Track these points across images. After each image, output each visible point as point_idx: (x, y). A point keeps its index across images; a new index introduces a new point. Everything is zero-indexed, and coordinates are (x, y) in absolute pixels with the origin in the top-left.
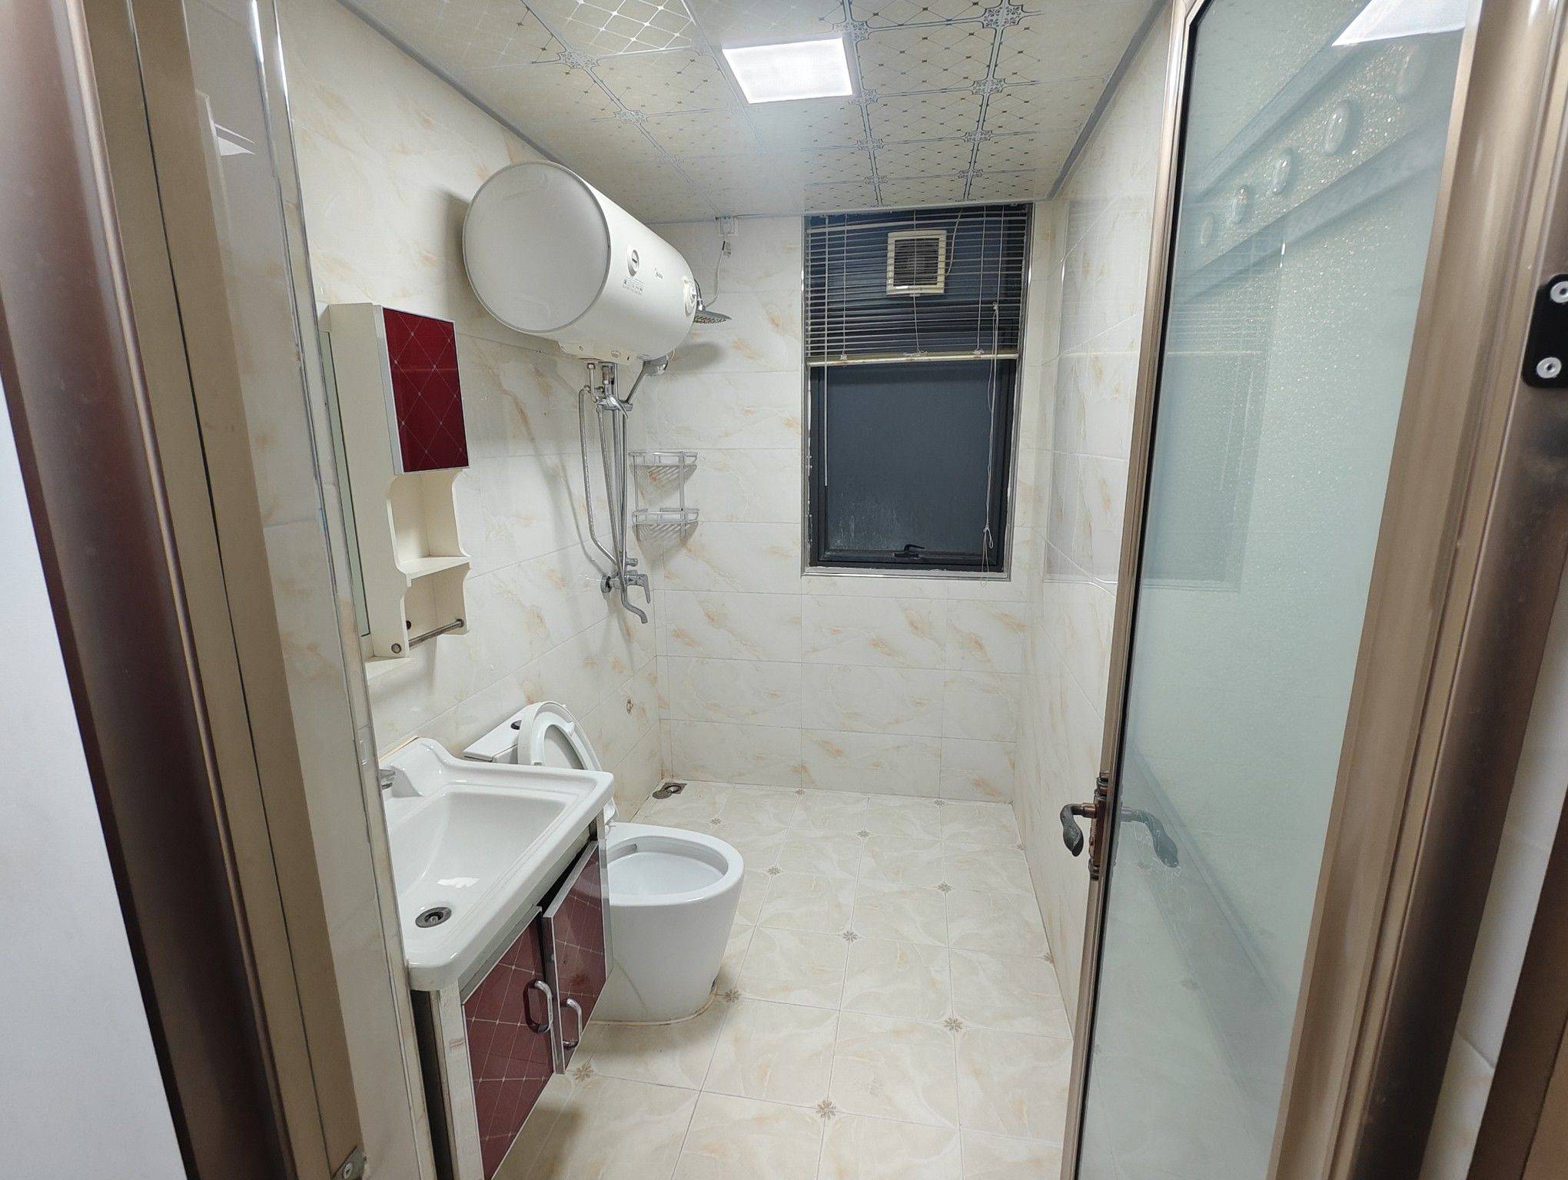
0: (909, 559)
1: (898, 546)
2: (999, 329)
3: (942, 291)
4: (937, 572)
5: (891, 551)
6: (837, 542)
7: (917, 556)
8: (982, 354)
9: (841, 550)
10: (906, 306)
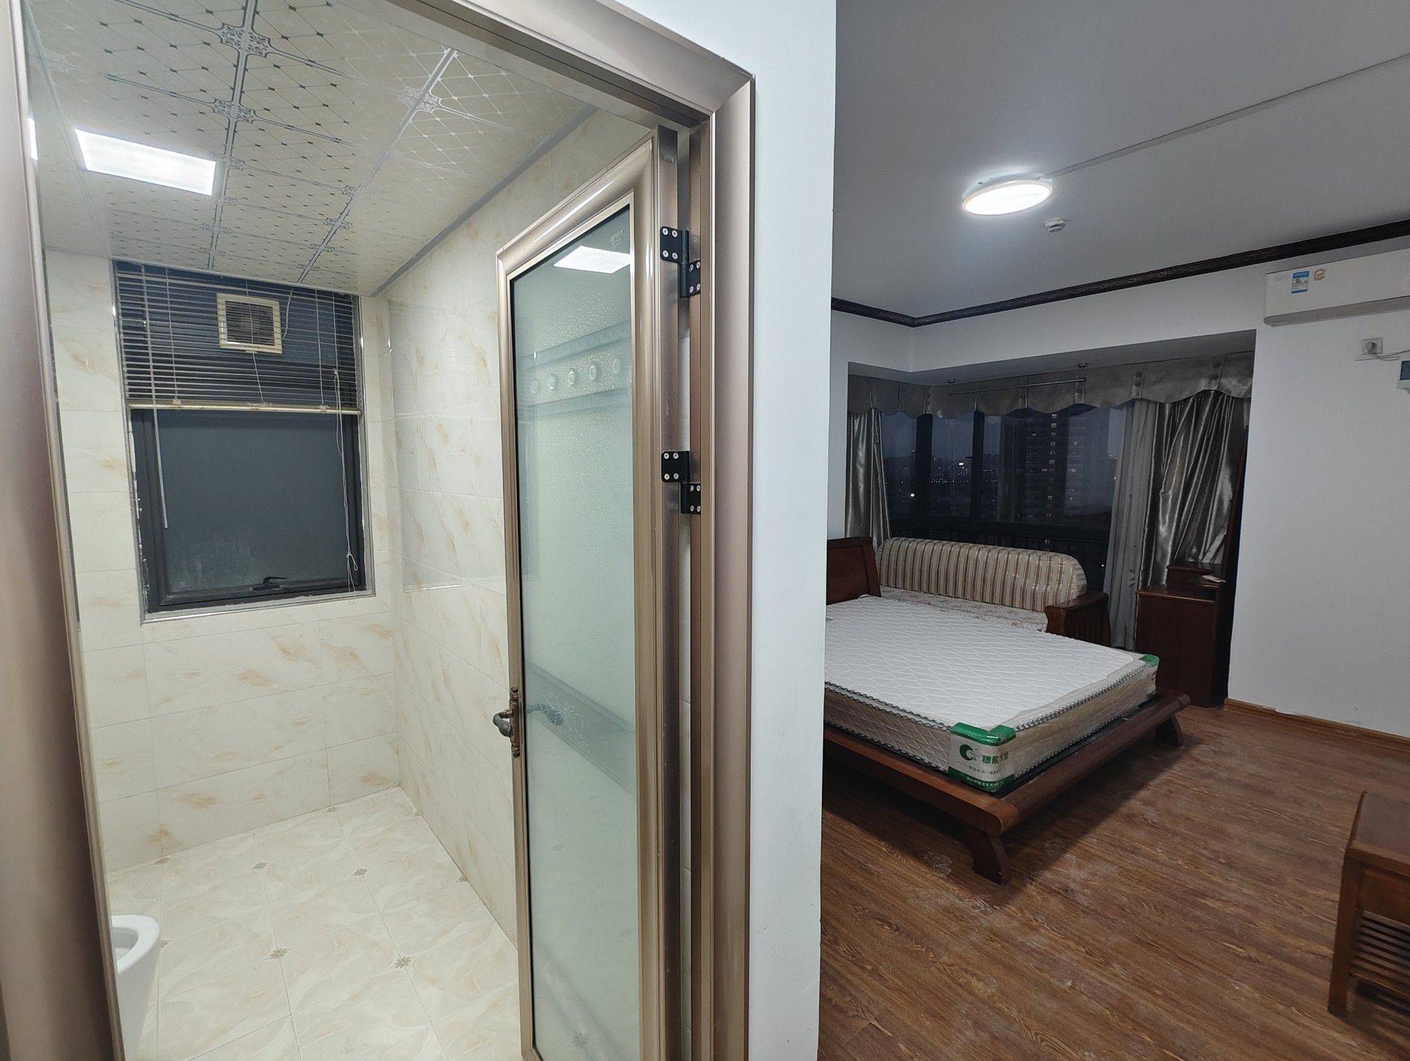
0: (268, 591)
1: (255, 579)
2: (341, 389)
3: (280, 352)
4: (302, 599)
5: (249, 586)
6: (181, 585)
7: (278, 587)
8: (327, 409)
9: (187, 592)
10: (246, 361)
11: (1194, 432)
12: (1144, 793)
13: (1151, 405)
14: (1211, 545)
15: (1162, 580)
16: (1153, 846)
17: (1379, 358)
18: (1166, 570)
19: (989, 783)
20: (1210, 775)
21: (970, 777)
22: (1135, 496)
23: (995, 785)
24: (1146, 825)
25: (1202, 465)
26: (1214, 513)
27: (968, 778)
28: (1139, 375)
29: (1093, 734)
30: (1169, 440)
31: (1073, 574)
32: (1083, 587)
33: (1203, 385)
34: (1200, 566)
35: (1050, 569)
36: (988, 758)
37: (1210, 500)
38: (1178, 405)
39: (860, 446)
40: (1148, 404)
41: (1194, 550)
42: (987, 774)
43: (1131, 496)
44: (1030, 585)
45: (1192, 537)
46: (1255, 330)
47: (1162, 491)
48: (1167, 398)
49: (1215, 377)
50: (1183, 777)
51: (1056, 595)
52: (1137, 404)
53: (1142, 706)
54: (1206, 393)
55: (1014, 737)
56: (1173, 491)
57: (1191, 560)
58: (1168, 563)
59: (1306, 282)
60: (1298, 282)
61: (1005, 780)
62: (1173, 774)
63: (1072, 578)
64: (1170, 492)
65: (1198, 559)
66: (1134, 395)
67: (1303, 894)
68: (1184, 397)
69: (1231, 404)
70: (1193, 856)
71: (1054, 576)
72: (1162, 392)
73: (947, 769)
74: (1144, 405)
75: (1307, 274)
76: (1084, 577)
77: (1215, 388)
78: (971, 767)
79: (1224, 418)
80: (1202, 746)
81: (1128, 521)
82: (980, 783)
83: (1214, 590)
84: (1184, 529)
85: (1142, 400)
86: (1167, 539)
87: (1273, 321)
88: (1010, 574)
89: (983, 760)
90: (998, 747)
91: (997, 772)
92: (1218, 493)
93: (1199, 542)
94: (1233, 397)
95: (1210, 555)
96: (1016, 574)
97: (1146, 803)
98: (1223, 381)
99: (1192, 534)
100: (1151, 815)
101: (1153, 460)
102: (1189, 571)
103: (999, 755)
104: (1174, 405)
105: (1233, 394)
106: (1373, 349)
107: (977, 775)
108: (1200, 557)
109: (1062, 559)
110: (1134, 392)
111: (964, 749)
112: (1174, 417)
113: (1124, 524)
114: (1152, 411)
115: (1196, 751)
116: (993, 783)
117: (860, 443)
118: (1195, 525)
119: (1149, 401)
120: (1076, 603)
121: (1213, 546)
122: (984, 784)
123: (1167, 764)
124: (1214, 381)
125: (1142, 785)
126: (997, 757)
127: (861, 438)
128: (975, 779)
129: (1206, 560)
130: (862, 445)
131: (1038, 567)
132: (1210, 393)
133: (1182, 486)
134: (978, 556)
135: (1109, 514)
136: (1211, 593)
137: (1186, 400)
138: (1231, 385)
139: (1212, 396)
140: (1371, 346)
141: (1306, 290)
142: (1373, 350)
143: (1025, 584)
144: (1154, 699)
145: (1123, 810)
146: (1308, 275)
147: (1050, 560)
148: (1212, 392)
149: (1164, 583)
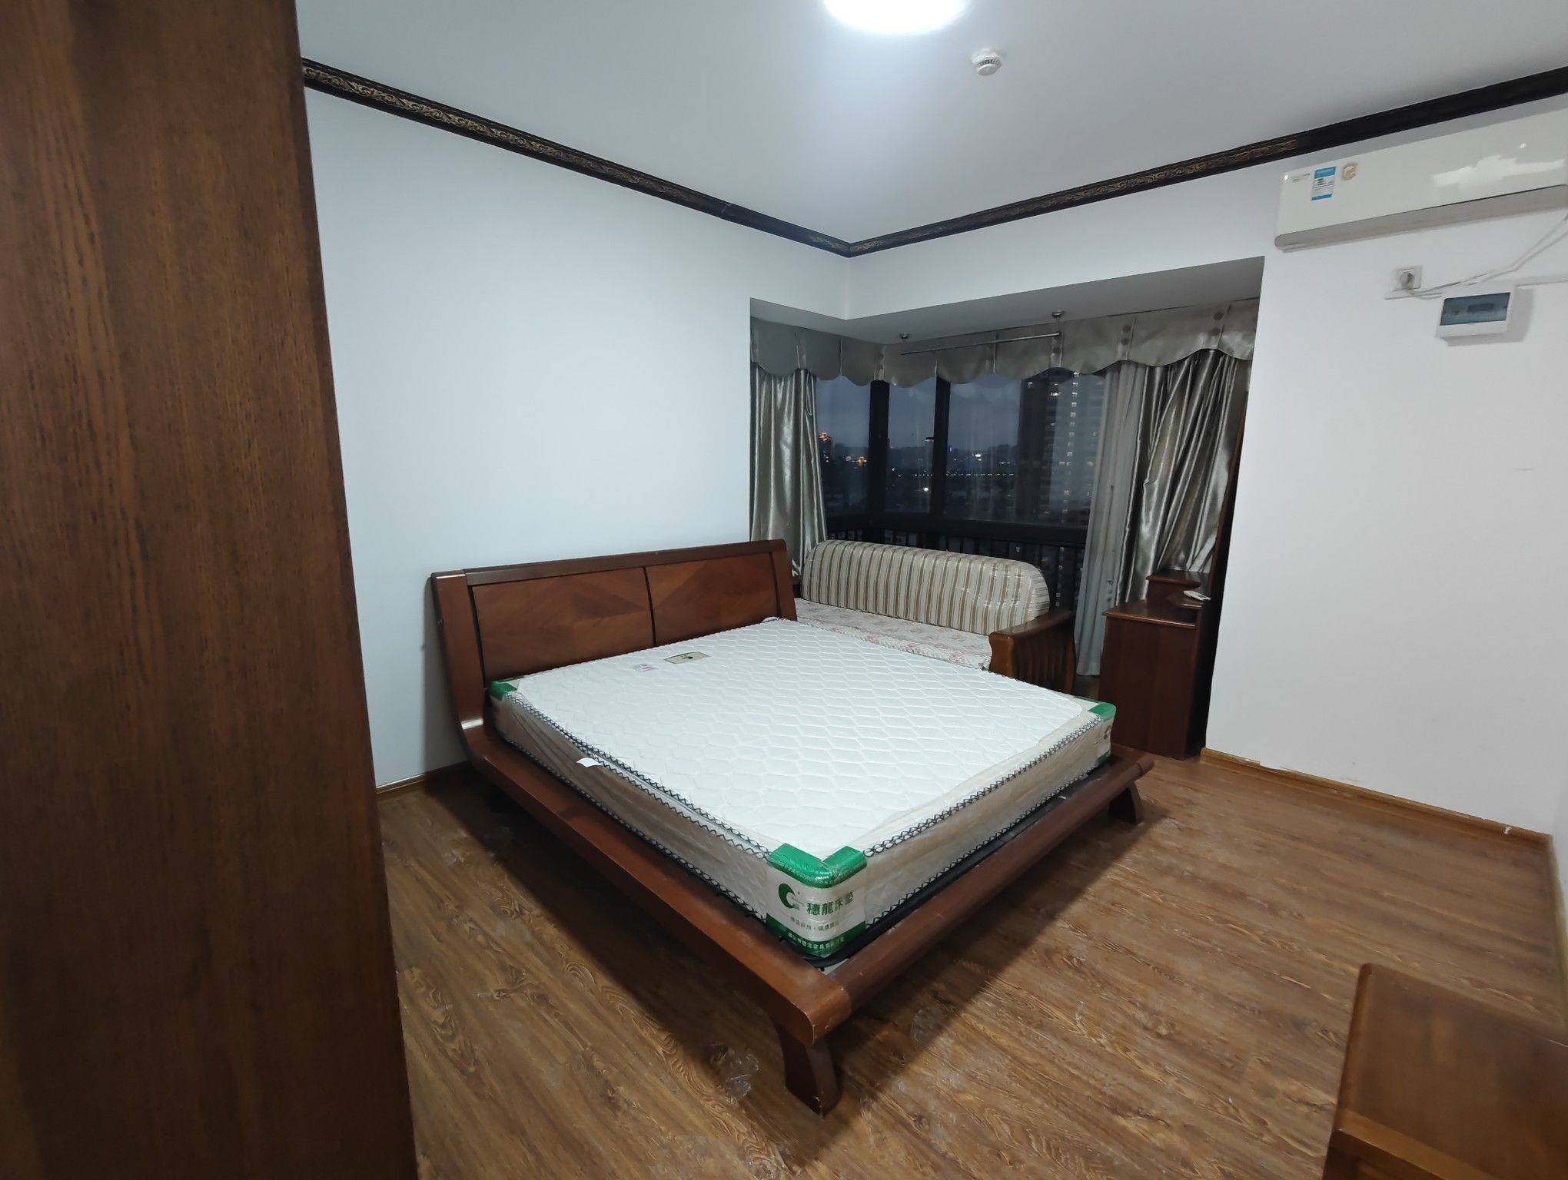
11: (1188, 403)
12: (1077, 908)
13: (1140, 370)
14: (1201, 549)
15: (1141, 594)
16: (1070, 1010)
17: (1413, 295)
18: (1147, 582)
19: (819, 943)
20: (1167, 871)
21: (793, 933)
22: (1116, 489)
23: (828, 946)
24: (1070, 967)
25: (1196, 447)
26: (1206, 512)
27: (790, 935)
28: (1127, 329)
29: (1010, 829)
30: (1158, 413)
31: (1032, 588)
32: (1044, 605)
33: (1201, 342)
34: (1187, 575)
35: (1005, 582)
36: (816, 907)
37: (1203, 493)
38: (1171, 370)
39: (786, 420)
40: (1137, 368)
41: (1182, 556)
42: (815, 930)
43: (1112, 487)
44: (982, 603)
45: (1180, 539)
46: (1262, 258)
47: (1147, 481)
48: (1159, 360)
49: (1216, 332)
50: (1135, 876)
51: (1012, 615)
52: (1124, 368)
53: (1092, 773)
54: (1204, 352)
55: (864, 866)
56: (1160, 480)
57: (1177, 568)
58: (1149, 573)
59: (1332, 183)
60: (1321, 182)
61: (846, 935)
62: (1123, 870)
63: (1030, 594)
64: (1156, 483)
65: (1185, 568)
66: (1119, 357)
67: (1268, 1093)
68: (1178, 358)
69: (1233, 370)
70: (1123, 1027)
71: (1010, 590)
72: (1153, 352)
73: (764, 917)
74: (1132, 368)
75: (1332, 171)
76: (1047, 592)
77: (1214, 346)
78: (793, 919)
79: (1224, 385)
80: (1167, 823)
81: (1109, 519)
82: (804, 943)
83: (1195, 611)
84: (1171, 525)
85: (1129, 362)
86: (1149, 541)
87: (1289, 242)
88: (960, 588)
89: (809, 910)
90: (830, 890)
91: (832, 925)
92: (1212, 484)
93: (1187, 546)
94: (1236, 359)
95: (1199, 562)
96: (966, 588)
97: (1078, 927)
98: (1225, 337)
99: (1180, 536)
100: (1081, 949)
101: (1139, 442)
102: (1173, 584)
103: (833, 899)
104: (1167, 369)
105: (1237, 355)
106: (1408, 282)
107: (803, 933)
108: (1188, 564)
109: (1020, 568)
110: (1120, 352)
111: (784, 890)
112: (1166, 384)
113: (1104, 525)
114: (1142, 376)
115: (1158, 830)
116: (824, 943)
117: (786, 415)
118: (1184, 526)
119: (1137, 365)
120: (1035, 626)
121: (1203, 551)
122: (810, 946)
123: (1117, 854)
124: (1213, 338)
125: (1076, 893)
126: (831, 904)
127: (786, 410)
128: (798, 937)
129: (1195, 569)
130: (789, 420)
131: (993, 579)
132: (1209, 353)
133: (1171, 475)
134: (923, 565)
135: (1086, 513)
136: (1191, 615)
137: (1181, 362)
138: (1233, 342)
139: (1211, 356)
140: (1405, 279)
141: (1330, 196)
142: (1409, 284)
143: (976, 601)
144: (1108, 763)
145: (1043, 941)
146: (1333, 174)
147: (1006, 571)
148: (1212, 352)
149: (1144, 597)
